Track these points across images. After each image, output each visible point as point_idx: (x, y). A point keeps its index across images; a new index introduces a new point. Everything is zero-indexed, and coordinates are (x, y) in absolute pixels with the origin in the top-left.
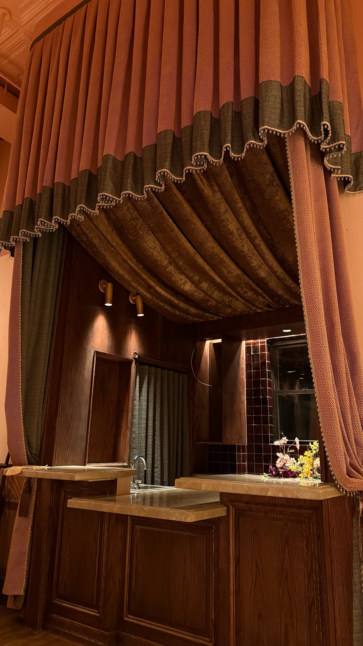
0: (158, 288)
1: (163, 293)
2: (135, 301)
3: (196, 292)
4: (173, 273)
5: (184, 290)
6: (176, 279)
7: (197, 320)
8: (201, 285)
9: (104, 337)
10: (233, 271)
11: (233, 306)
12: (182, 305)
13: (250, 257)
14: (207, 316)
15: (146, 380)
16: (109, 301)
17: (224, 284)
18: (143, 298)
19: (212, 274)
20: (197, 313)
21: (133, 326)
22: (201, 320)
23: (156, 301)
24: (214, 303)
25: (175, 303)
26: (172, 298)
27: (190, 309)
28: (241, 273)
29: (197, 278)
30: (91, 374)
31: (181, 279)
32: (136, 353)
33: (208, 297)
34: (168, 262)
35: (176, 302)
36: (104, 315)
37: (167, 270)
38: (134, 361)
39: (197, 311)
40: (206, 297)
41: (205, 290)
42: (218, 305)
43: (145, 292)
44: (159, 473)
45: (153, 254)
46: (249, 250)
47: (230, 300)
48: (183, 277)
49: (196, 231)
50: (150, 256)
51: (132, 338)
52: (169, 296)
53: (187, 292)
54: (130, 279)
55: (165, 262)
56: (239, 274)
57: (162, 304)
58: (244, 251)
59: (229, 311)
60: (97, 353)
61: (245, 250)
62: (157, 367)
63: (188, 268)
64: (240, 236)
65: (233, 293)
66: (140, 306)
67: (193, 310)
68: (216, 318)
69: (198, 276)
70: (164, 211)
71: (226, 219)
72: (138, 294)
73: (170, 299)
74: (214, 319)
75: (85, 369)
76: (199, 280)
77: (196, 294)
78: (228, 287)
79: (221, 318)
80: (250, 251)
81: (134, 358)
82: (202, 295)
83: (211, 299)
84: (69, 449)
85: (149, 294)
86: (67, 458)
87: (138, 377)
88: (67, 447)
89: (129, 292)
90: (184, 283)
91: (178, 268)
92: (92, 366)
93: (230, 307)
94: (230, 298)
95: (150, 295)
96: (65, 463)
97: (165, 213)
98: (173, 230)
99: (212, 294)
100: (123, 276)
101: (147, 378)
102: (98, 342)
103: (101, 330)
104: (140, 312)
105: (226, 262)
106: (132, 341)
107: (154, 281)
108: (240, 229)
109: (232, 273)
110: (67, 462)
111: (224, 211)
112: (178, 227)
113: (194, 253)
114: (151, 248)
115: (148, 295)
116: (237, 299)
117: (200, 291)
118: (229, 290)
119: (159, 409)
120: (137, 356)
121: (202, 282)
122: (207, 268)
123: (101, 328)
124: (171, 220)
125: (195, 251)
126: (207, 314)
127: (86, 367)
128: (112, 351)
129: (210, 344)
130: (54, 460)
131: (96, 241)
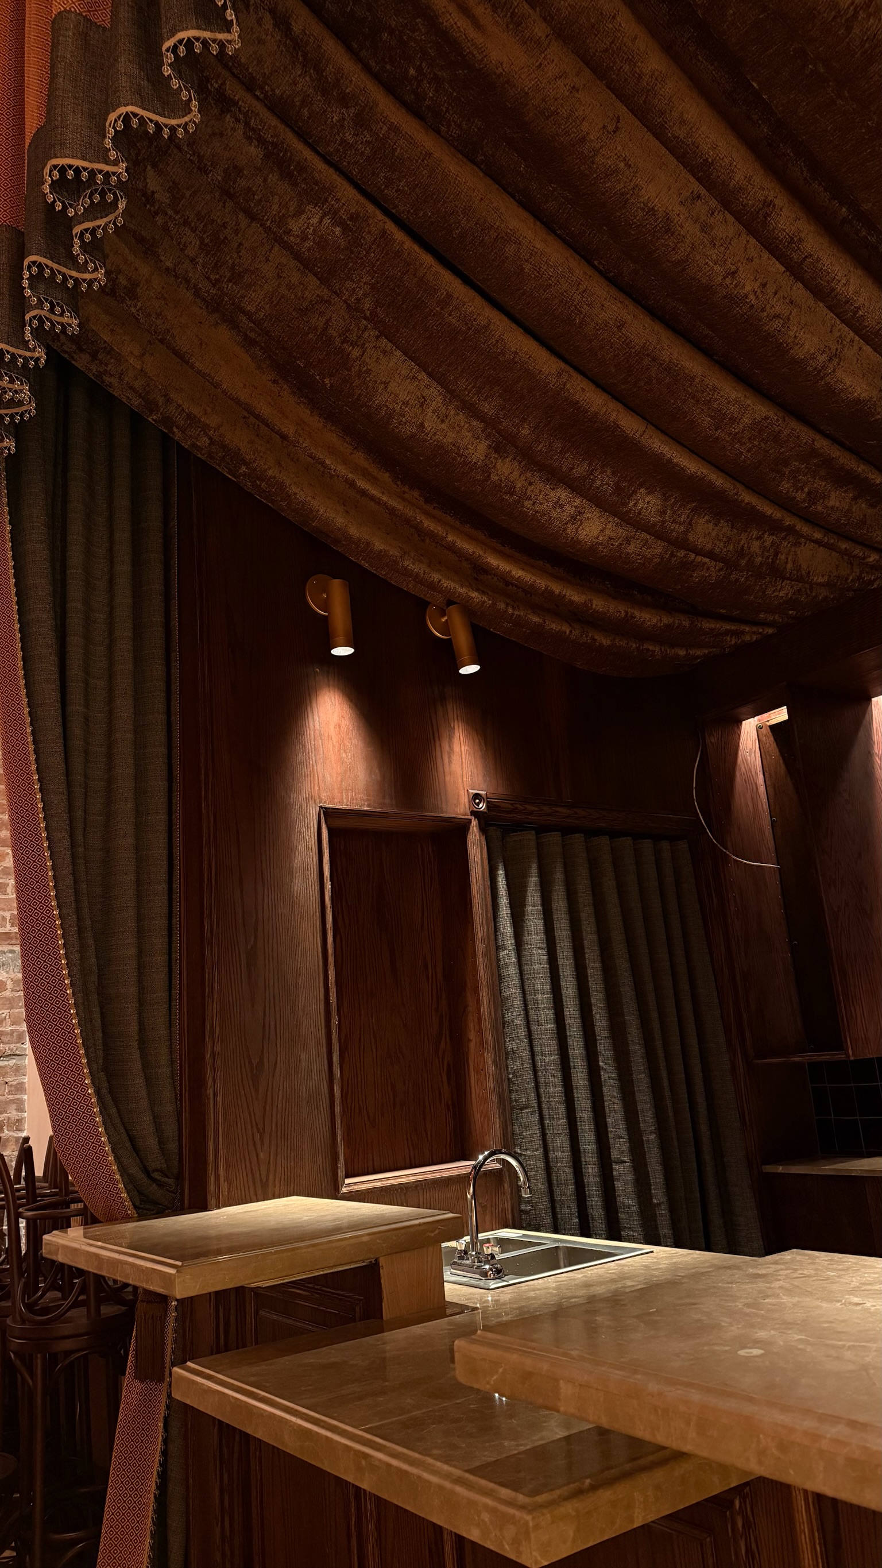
0: (493, 561)
1: (517, 573)
2: (446, 629)
3: (628, 540)
4: (519, 485)
5: (579, 542)
6: (537, 508)
7: (682, 653)
8: (632, 504)
9: (347, 758)
10: (734, 409)
11: (789, 566)
12: (598, 604)
13: (777, 316)
14: (712, 630)
15: (533, 880)
16: (341, 639)
17: (718, 480)
18: (469, 611)
19: (658, 445)
20: (668, 626)
21: (453, 709)
22: (698, 653)
23: (510, 611)
24: (712, 570)
25: (572, 602)
26: (556, 588)
27: (637, 613)
28: (770, 414)
29: (605, 480)
30: (316, 887)
31: (558, 504)
32: (476, 796)
33: (681, 553)
34: (489, 447)
35: (575, 596)
36: (339, 689)
37: (494, 478)
38: (474, 823)
39: (666, 620)
40: (672, 555)
41: (654, 525)
42: (733, 577)
43: (462, 586)
44: (630, 1178)
45: (422, 425)
46: (764, 285)
47: (768, 544)
48: (562, 494)
49: (527, 267)
50: (413, 436)
51: (456, 748)
52: (542, 583)
53: (593, 548)
54: (394, 552)
55: (478, 451)
56: (766, 418)
57: (536, 619)
58: (746, 296)
59: (785, 590)
60: (329, 814)
61: (748, 288)
62: (566, 830)
63: (558, 445)
64: (705, 228)
65: (768, 509)
66: (462, 640)
67: (648, 618)
68: (750, 634)
69: (609, 472)
70: (390, 226)
71: (622, 165)
72: (450, 603)
73: (552, 593)
74: (747, 638)
75: (291, 871)
76: (618, 489)
77: (631, 548)
78: (740, 488)
79: (770, 631)
80: (771, 289)
81: (473, 813)
82: (658, 549)
83: (699, 559)
84: (266, 1141)
85: (477, 590)
86: (264, 1173)
87: (501, 872)
88: (257, 1137)
89: (423, 605)
90: (573, 518)
91: (529, 459)
92: (316, 859)
93: (776, 572)
94: (769, 539)
95: (484, 593)
96: (259, 1191)
97: (399, 235)
98: (449, 296)
99: (686, 532)
100: (368, 544)
101: (534, 870)
102: (328, 778)
103: (335, 738)
104: (466, 657)
105: (693, 378)
106: (456, 759)
107: (470, 538)
108: (699, 197)
109: (733, 420)
110: (265, 1186)
111: (604, 127)
112: (467, 281)
113: (559, 375)
114: (406, 404)
115: (474, 595)
116: (791, 530)
117: (644, 535)
118: (747, 498)
119: (598, 965)
120: (483, 806)
121: (634, 492)
122: (630, 425)
123: (333, 732)
124: (428, 259)
125: (563, 365)
126: (708, 625)
127: (297, 864)
128: (387, 801)
129: (759, 728)
130: (212, 1187)
131: (238, 439)
